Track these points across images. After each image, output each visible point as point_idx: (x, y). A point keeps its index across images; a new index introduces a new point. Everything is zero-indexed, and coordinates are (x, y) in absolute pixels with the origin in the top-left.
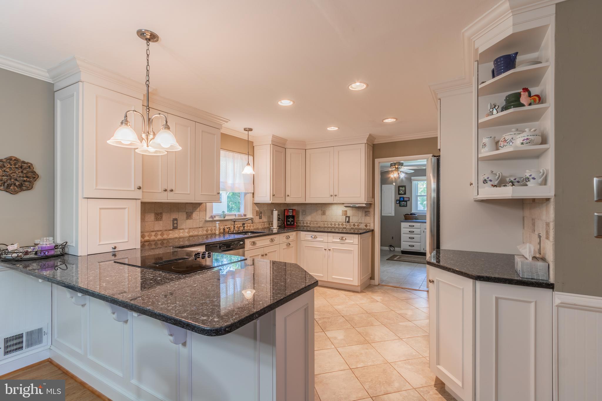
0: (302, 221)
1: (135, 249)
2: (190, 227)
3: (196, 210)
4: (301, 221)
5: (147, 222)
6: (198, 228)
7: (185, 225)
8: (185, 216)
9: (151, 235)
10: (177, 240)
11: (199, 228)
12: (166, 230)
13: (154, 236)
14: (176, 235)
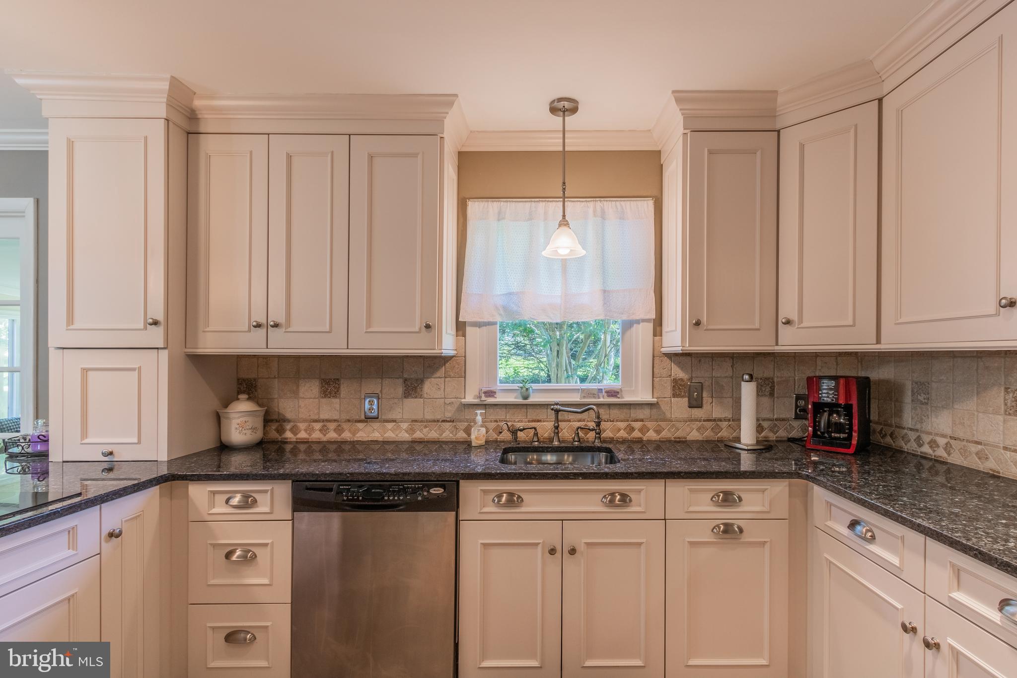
0: (911, 429)
1: (157, 461)
2: (414, 418)
3: (433, 373)
4: (909, 433)
5: (303, 398)
6: (438, 421)
7: (401, 411)
8: (400, 390)
9: (313, 430)
10: (377, 447)
11: (444, 421)
12: (349, 421)
13: (319, 432)
14: (376, 435)
